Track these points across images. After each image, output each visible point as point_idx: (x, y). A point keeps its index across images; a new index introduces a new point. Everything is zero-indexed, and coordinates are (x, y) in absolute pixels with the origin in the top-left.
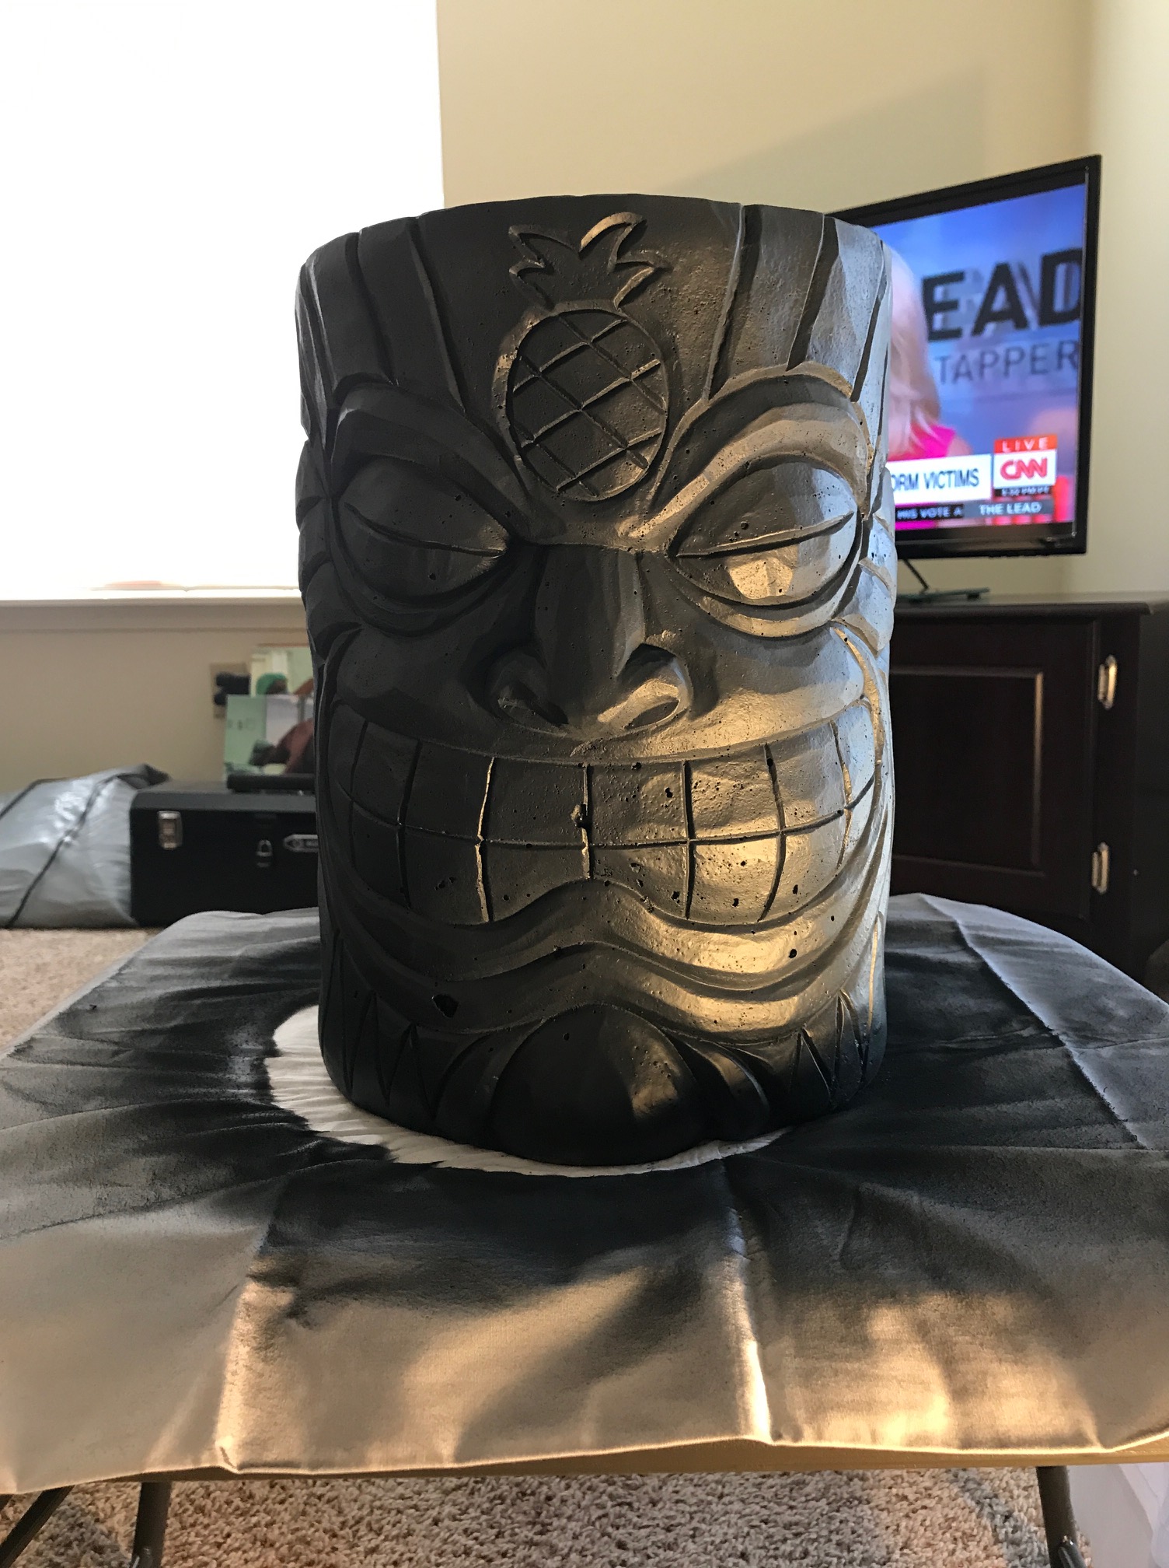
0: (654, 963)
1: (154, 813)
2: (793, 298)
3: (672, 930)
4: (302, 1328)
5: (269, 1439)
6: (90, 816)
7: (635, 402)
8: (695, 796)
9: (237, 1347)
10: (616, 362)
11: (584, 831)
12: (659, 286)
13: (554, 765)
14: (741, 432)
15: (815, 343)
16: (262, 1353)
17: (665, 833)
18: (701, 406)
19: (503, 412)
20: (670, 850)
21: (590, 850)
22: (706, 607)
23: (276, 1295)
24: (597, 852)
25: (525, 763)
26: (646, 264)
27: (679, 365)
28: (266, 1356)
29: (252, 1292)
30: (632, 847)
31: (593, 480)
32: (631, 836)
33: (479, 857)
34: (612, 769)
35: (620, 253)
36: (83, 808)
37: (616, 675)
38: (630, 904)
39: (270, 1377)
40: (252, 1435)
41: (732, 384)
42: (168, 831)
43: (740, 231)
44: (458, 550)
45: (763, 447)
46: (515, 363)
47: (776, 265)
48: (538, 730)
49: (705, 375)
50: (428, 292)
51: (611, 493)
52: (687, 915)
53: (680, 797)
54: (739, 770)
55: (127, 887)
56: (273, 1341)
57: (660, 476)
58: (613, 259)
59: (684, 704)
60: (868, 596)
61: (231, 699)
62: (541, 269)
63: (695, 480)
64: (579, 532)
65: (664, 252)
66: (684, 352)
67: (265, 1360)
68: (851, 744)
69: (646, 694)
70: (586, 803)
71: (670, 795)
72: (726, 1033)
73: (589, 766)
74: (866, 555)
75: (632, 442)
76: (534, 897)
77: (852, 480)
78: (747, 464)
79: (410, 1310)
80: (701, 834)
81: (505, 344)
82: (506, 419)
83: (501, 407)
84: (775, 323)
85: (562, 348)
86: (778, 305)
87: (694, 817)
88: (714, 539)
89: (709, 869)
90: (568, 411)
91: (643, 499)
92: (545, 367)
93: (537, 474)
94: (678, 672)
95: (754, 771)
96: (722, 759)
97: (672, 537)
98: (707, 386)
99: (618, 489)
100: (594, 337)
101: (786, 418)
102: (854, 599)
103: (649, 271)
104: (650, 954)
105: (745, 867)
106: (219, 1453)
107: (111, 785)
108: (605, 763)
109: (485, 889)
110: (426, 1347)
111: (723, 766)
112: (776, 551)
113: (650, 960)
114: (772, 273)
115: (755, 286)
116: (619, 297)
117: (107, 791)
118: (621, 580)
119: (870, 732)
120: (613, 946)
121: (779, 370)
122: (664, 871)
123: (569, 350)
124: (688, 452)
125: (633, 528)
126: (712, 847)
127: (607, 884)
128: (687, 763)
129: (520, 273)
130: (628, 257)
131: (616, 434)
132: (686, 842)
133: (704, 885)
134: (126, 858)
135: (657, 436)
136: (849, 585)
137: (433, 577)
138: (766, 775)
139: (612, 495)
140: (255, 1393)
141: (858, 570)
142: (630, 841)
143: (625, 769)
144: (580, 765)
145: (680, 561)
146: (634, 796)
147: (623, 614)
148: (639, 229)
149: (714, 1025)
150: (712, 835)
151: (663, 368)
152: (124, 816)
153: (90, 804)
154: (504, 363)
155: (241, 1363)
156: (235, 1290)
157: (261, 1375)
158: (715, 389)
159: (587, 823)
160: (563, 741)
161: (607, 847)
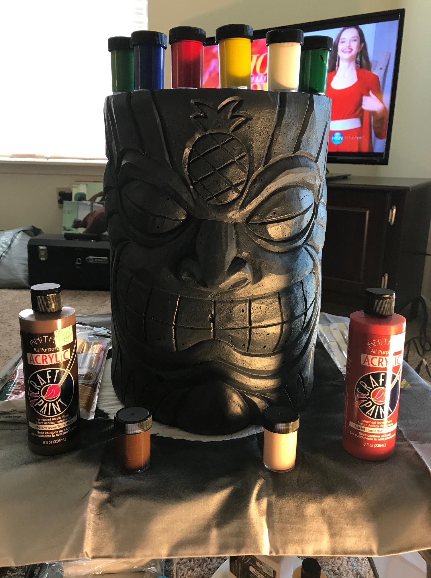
0: (235, 367)
1: (37, 247)
2: (296, 127)
3: (243, 356)
4: (112, 507)
5: (102, 547)
6: (12, 246)
7: (236, 169)
8: (252, 311)
9: (90, 515)
10: (230, 153)
11: (212, 324)
12: (247, 125)
13: (202, 300)
14: (275, 180)
15: (303, 143)
16: (98, 516)
17: (241, 324)
18: (261, 169)
19: (186, 170)
20: (243, 330)
21: (214, 330)
22: (259, 242)
23: (103, 495)
24: (216, 331)
25: (191, 299)
26: (242, 116)
27: (253, 154)
28: (100, 518)
29: (94, 494)
30: (229, 329)
31: (220, 197)
32: (229, 326)
33: (173, 330)
34: (223, 302)
35: (233, 112)
36: (9, 243)
37: (226, 271)
38: (227, 348)
39: (101, 525)
40: (96, 546)
41: (271, 161)
42: (42, 253)
43: (278, 104)
44: (168, 218)
45: (282, 184)
46: (191, 151)
47: (291, 115)
48: (197, 288)
49: (263, 158)
50: (158, 121)
51: (226, 202)
52: (247, 351)
53: (247, 312)
54: (268, 302)
55: (27, 274)
56: (102, 512)
57: (244, 196)
58: (230, 114)
59: (250, 279)
60: (316, 234)
61: (65, 202)
62: (202, 116)
63: (257, 197)
64: (213, 216)
65: (250, 112)
66: (255, 150)
67: (99, 519)
68: (308, 289)
69: (236, 277)
70: (213, 313)
71: (243, 311)
72: (259, 390)
73: (214, 301)
74: (317, 218)
75: (234, 184)
76: (193, 344)
77: (313, 191)
78: (276, 190)
79: (150, 501)
80: (254, 325)
81: (188, 144)
82: (187, 172)
83: (186, 168)
84: (289, 137)
85: (209, 147)
86: (291, 131)
87: (252, 319)
88: (263, 217)
89: (257, 337)
90: (211, 171)
91: (237, 204)
92: (203, 154)
93: (198, 194)
94: (248, 268)
95: (273, 302)
96: (262, 298)
97: (247, 216)
98: (263, 162)
99: (229, 200)
100: (222, 144)
101: (291, 173)
102: (312, 235)
103: (243, 119)
104: (234, 365)
105: (269, 335)
106: (85, 554)
107: (20, 234)
108: (220, 300)
109: (175, 341)
110: (156, 515)
111: (263, 300)
112: (285, 222)
113: (233, 367)
114: (289, 119)
115: (283, 124)
116: (232, 128)
117: (18, 236)
118: (228, 234)
119: (315, 282)
120: (220, 361)
121: (290, 154)
122: (240, 337)
123: (212, 148)
124: (255, 187)
125: (234, 215)
126: (258, 329)
127: (220, 341)
128: (250, 300)
129: (194, 117)
130: (236, 114)
131: (229, 180)
132: (248, 328)
133: (254, 342)
134: (27, 262)
135: (244, 181)
136: (310, 230)
137: (158, 227)
138: (277, 303)
139: (226, 203)
140: (96, 531)
141: (314, 224)
142: (228, 327)
143: (227, 302)
144: (211, 300)
145: (250, 225)
146: (230, 312)
147: (229, 247)
148: (240, 103)
149: (255, 388)
150: (258, 325)
151: (247, 155)
152: (26, 246)
153: (12, 241)
154: (187, 151)
155: (91, 520)
156: (88, 493)
157: (98, 524)
158: (266, 163)
159: (213, 320)
160: (206, 292)
161: (220, 329)
